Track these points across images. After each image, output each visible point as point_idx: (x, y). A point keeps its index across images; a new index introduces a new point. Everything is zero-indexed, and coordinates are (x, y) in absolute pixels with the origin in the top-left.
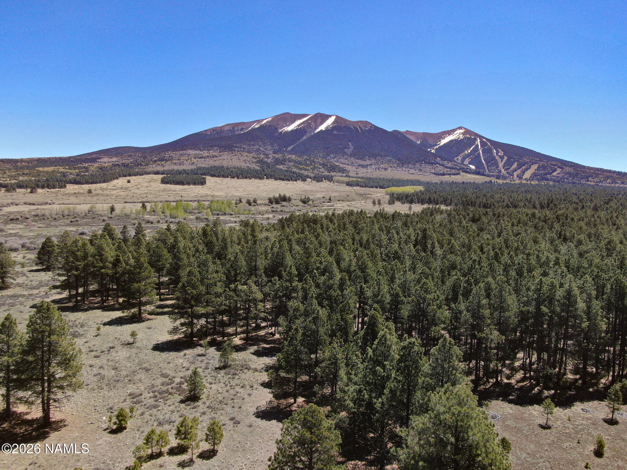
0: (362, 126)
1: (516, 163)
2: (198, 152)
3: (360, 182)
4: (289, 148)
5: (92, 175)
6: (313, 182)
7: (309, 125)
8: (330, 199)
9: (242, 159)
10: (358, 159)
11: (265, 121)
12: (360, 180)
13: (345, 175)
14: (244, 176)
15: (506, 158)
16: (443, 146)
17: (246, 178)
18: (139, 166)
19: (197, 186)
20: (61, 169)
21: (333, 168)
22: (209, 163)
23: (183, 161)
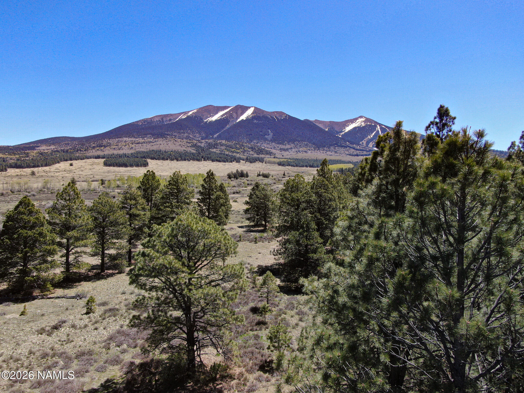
0: (277, 116)
2: (134, 139)
3: (290, 162)
4: (215, 136)
5: (32, 159)
6: (247, 163)
7: (231, 116)
9: (177, 144)
10: (278, 143)
11: (191, 113)
16: (347, 132)
17: (185, 160)
18: (79, 152)
19: (140, 168)
21: (261, 151)
22: (147, 148)
23: (121, 146)
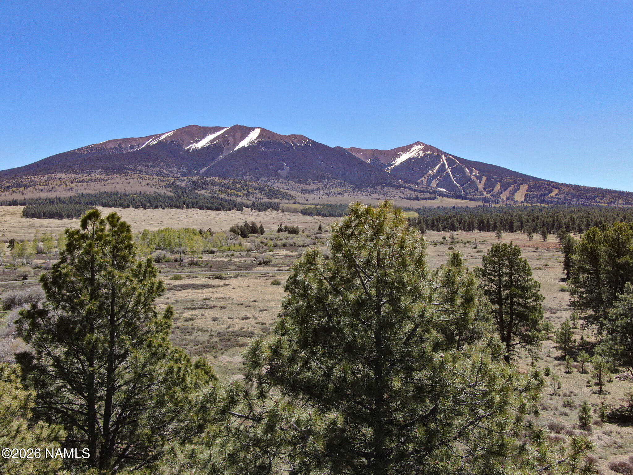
0: (295, 141)
1: (499, 183)
2: (73, 176)
3: (320, 209)
4: (203, 171)
6: (253, 211)
7: (226, 141)
9: (144, 182)
10: (298, 182)
11: (164, 137)
12: (318, 207)
13: (292, 201)
14: (154, 205)
15: (484, 179)
16: (399, 165)
17: (157, 207)
21: (273, 194)
22: (95, 188)
23: (53, 186)
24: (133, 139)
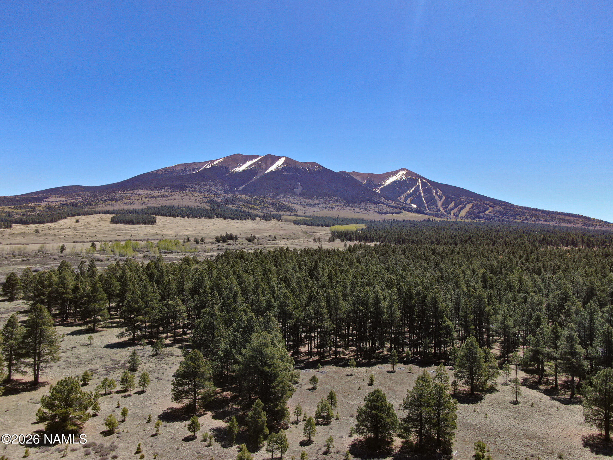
0: (310, 167)
1: (453, 202)
2: (149, 192)
3: (307, 220)
4: (240, 188)
5: (38, 214)
6: (262, 220)
7: (260, 166)
8: (275, 237)
9: (193, 198)
10: (306, 198)
11: (216, 162)
12: (306, 218)
13: (293, 214)
14: (195, 215)
16: (387, 186)
17: (196, 217)
19: (147, 226)
20: (6, 209)
21: (281, 208)
22: (160, 203)
23: (133, 200)
24: (195, 164)
